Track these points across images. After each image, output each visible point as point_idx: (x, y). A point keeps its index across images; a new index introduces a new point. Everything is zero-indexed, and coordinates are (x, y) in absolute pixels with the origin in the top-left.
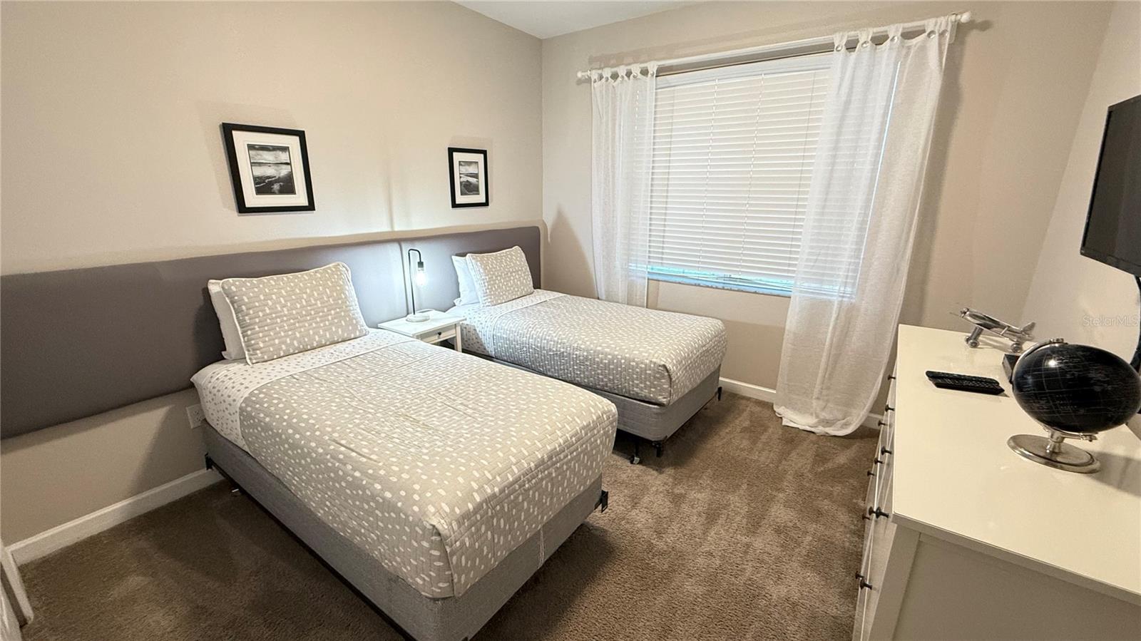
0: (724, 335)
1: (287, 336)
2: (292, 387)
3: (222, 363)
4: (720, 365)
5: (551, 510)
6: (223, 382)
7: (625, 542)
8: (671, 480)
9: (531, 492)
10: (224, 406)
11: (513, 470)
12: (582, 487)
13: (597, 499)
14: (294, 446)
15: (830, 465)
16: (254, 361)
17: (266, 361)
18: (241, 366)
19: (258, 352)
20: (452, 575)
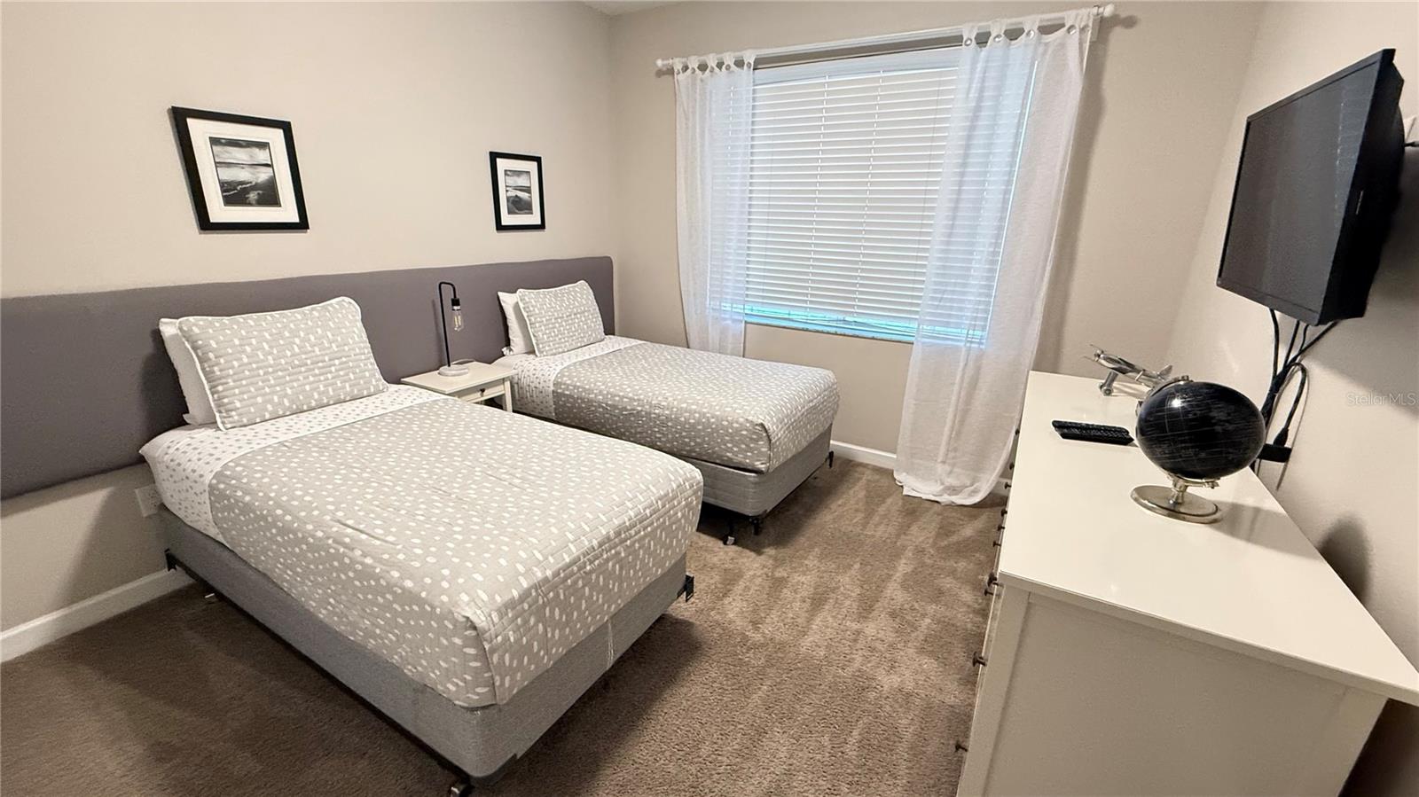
0: (835, 389)
1: (275, 393)
2: (281, 457)
3: (182, 429)
4: (831, 424)
5: (620, 597)
6: (185, 452)
7: (715, 635)
8: (771, 561)
9: (594, 577)
10: (188, 483)
11: (570, 549)
12: (660, 570)
13: (680, 586)
14: (284, 531)
15: (954, 538)
16: (229, 426)
17: (245, 426)
18: (210, 432)
19: (233, 413)
20: (492, 677)
